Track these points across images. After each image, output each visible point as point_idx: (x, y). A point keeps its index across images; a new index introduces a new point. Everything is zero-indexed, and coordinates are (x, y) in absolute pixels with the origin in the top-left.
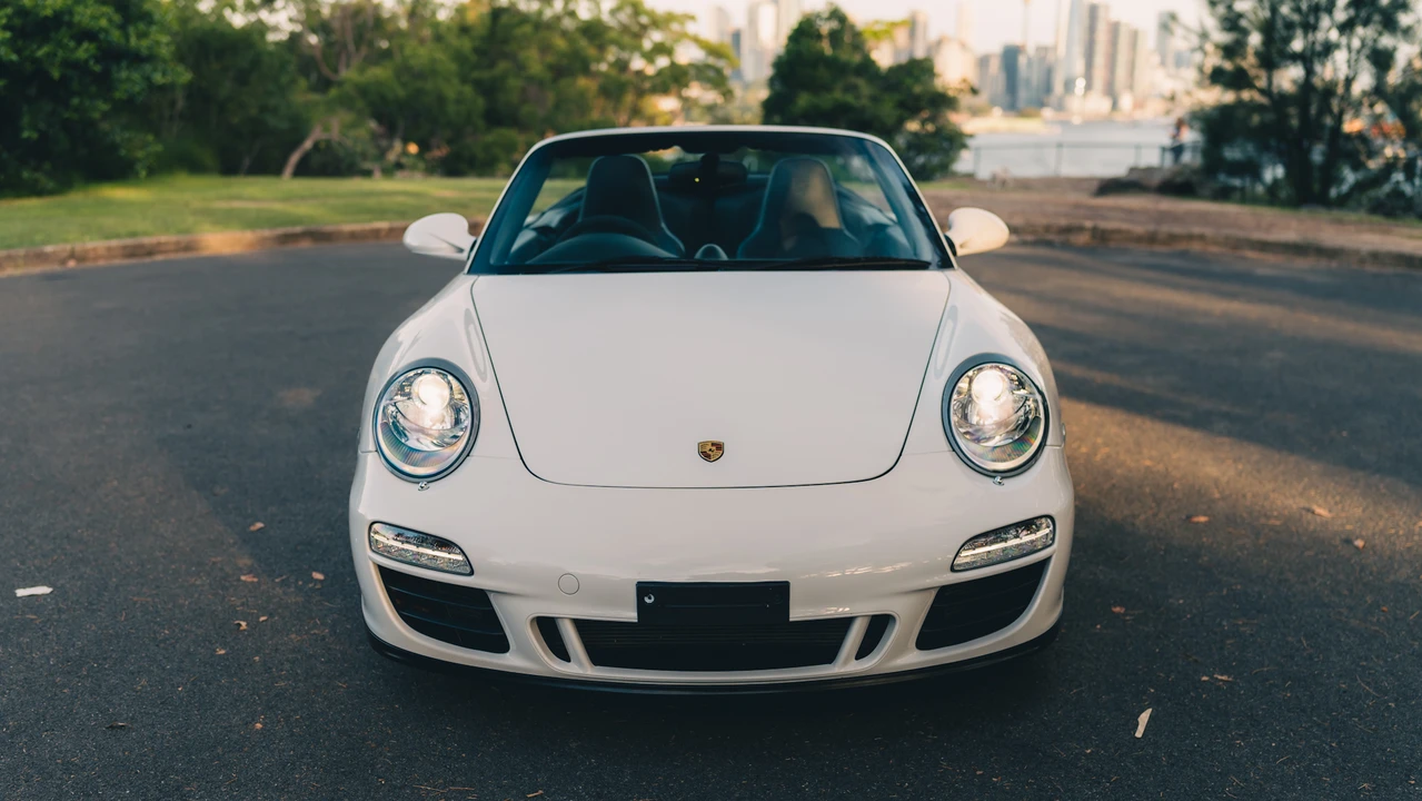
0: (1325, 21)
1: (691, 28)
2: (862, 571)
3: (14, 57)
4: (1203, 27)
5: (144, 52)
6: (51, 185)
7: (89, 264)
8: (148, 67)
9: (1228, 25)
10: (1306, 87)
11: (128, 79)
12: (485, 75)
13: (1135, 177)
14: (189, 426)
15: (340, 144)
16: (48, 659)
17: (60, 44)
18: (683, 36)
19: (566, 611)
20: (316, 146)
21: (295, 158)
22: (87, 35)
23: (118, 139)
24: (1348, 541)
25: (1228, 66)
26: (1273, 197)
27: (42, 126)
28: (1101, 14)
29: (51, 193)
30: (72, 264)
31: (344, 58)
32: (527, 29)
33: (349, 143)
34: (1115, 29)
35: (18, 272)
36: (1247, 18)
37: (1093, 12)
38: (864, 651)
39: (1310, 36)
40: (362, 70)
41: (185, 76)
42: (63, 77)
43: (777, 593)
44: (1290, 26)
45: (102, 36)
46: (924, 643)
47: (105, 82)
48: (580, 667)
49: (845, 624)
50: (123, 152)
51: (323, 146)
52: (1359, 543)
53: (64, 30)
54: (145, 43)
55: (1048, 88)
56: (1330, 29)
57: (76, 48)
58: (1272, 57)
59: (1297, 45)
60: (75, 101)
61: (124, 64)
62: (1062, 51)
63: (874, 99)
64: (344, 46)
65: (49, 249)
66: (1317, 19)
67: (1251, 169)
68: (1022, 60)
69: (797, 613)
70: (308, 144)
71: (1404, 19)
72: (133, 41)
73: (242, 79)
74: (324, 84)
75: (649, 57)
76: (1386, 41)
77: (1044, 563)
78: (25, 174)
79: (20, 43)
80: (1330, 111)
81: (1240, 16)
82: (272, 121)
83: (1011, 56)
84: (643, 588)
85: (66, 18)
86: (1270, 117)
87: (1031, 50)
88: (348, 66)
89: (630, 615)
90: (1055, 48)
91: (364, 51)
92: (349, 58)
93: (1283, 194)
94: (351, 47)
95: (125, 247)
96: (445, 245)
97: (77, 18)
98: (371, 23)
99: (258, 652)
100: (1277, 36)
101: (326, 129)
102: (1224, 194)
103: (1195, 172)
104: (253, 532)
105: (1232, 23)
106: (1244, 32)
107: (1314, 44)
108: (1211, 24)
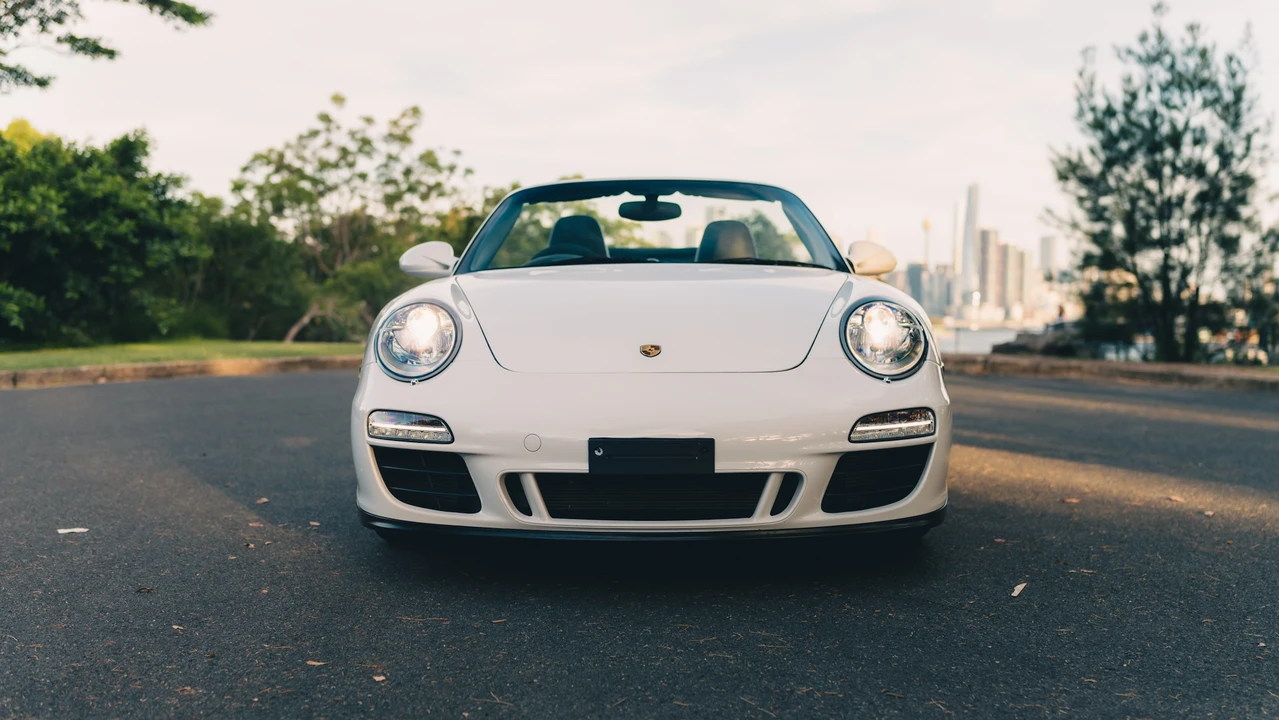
0: (1177, 213)
2: (773, 438)
3: (66, 230)
4: (1073, 219)
5: (175, 230)
6: (85, 338)
7: (116, 381)
8: (177, 243)
9: (1095, 216)
10: (1166, 267)
11: (160, 251)
13: (1022, 342)
14: (205, 455)
15: (334, 320)
16: (86, 561)
17: (106, 221)
19: (529, 465)
20: (313, 321)
21: (294, 331)
22: (130, 214)
23: (146, 302)
24: (1201, 513)
25: (1098, 250)
27: (83, 288)
28: (992, 238)
29: (85, 345)
30: (102, 381)
31: (340, 255)
33: (341, 319)
34: (1004, 250)
35: (58, 385)
36: (1110, 210)
37: (985, 236)
38: (778, 508)
39: (1166, 225)
40: (354, 266)
41: (206, 253)
42: (105, 247)
43: (704, 448)
44: (1148, 217)
45: (141, 215)
46: (828, 506)
47: (139, 254)
48: (541, 519)
49: (761, 478)
50: (149, 313)
51: (318, 320)
52: (1210, 513)
53: (110, 210)
54: (177, 221)
55: (948, 299)
56: (1181, 219)
57: (119, 225)
58: (1137, 240)
59: (1156, 234)
60: (114, 268)
61: (157, 240)
62: (959, 269)
64: (341, 247)
65: (84, 368)
66: (1170, 213)
67: (1124, 336)
68: (925, 277)
69: (722, 466)
70: (306, 320)
71: (1245, 211)
72: (167, 220)
73: (253, 265)
74: (321, 277)
76: (1232, 229)
77: (930, 446)
78: (65, 330)
79: (73, 220)
80: (1187, 286)
81: (1105, 209)
82: (277, 299)
83: (915, 271)
84: (594, 444)
85: (113, 200)
86: (1136, 292)
87: (932, 268)
88: (343, 263)
89: (582, 466)
90: (953, 266)
91: (356, 253)
92: (344, 257)
94: (347, 248)
95: (149, 369)
96: (434, 264)
97: (122, 201)
98: (364, 227)
99: (263, 558)
100: (1137, 227)
101: (321, 308)
104: (259, 504)
105: (1098, 214)
106: (1109, 222)
107: (1169, 232)
108: (1081, 215)
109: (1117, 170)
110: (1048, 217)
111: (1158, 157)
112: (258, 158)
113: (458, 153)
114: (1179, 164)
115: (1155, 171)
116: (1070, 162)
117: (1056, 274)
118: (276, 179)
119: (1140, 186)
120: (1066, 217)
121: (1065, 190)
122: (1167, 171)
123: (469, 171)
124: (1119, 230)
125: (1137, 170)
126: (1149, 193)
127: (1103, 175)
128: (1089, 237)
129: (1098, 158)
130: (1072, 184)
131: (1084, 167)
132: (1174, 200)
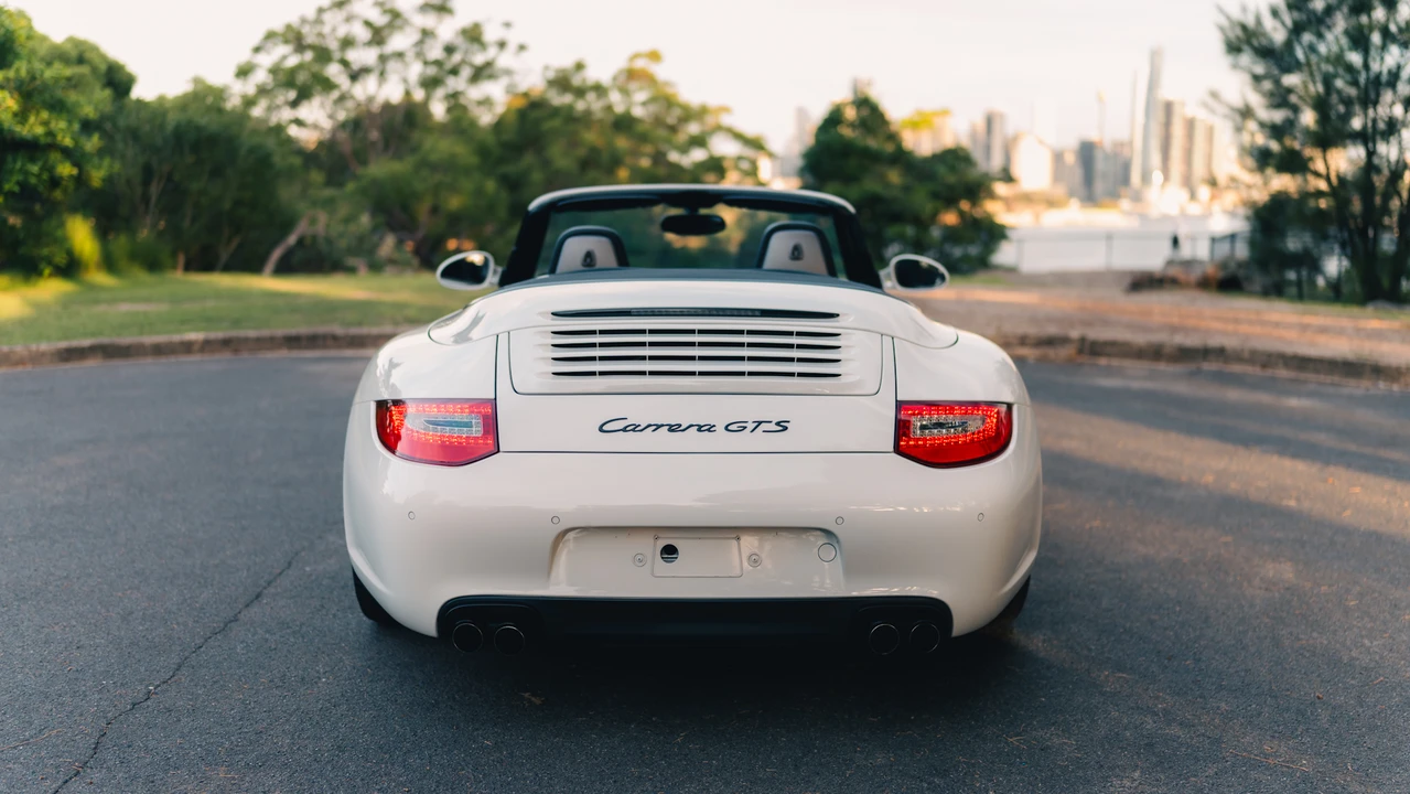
0: (1387, 96)
1: (726, 120)
8: (47, 158)
9: (1277, 100)
10: (1370, 167)
12: (511, 169)
15: (326, 240)
18: (719, 128)
20: (301, 242)
21: (277, 254)
25: (1274, 146)
26: (1337, 293)
28: (1177, 110)
31: (372, 153)
32: (556, 123)
33: (335, 238)
34: (1190, 125)
36: (1297, 93)
37: (1169, 108)
39: (1371, 112)
44: (1348, 102)
51: (308, 241)
55: (1125, 179)
56: (1393, 103)
58: (1330, 136)
59: (1357, 123)
61: (19, 156)
62: (1138, 146)
63: (906, 189)
66: (1378, 95)
67: (1310, 262)
68: (1099, 156)
70: (292, 239)
75: (684, 150)
81: (1289, 91)
83: (1087, 152)
86: (1327, 203)
87: (1107, 146)
90: (1131, 143)
93: (1345, 289)
94: (381, 142)
100: (1333, 115)
101: (312, 223)
102: (1276, 290)
103: (1241, 265)
105: (1280, 98)
106: (1296, 109)
107: (1374, 121)
108: (1256, 101)
109: (1307, 37)
110: (1211, 101)
111: (1364, 19)
112: (270, 36)
113: (507, 25)
114: (1393, 28)
115: (1359, 40)
116: (1244, 27)
117: (1222, 179)
118: (293, 61)
119: (1338, 60)
120: (1238, 102)
121: (1235, 66)
122: (1376, 38)
123: (522, 48)
124: (1308, 118)
125: (1335, 36)
126: (1350, 68)
127: (1289, 45)
128: (1267, 130)
129: (1283, 23)
130: (1246, 58)
131: (1264, 34)
132: (1384, 78)
